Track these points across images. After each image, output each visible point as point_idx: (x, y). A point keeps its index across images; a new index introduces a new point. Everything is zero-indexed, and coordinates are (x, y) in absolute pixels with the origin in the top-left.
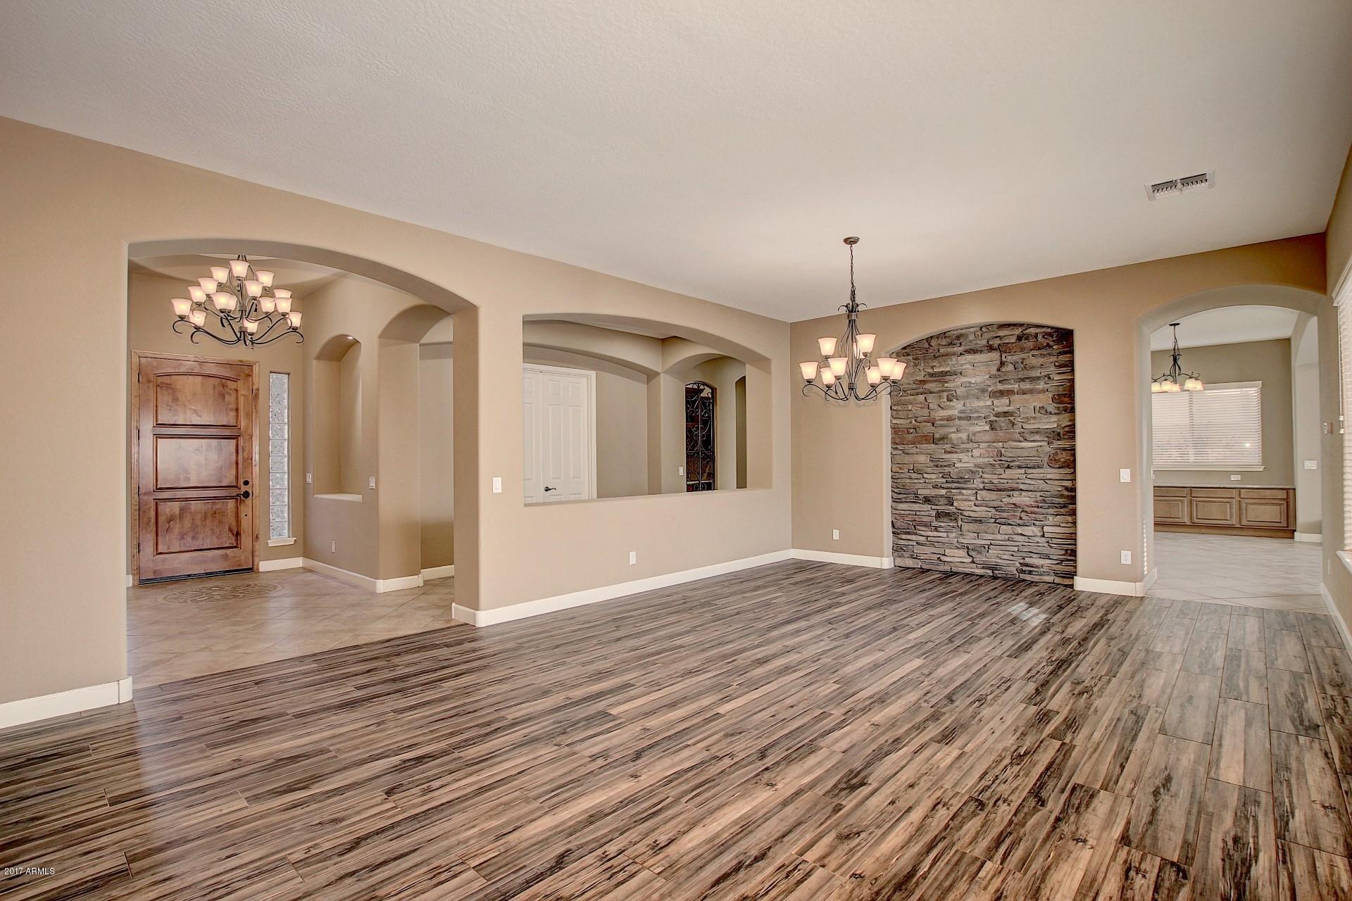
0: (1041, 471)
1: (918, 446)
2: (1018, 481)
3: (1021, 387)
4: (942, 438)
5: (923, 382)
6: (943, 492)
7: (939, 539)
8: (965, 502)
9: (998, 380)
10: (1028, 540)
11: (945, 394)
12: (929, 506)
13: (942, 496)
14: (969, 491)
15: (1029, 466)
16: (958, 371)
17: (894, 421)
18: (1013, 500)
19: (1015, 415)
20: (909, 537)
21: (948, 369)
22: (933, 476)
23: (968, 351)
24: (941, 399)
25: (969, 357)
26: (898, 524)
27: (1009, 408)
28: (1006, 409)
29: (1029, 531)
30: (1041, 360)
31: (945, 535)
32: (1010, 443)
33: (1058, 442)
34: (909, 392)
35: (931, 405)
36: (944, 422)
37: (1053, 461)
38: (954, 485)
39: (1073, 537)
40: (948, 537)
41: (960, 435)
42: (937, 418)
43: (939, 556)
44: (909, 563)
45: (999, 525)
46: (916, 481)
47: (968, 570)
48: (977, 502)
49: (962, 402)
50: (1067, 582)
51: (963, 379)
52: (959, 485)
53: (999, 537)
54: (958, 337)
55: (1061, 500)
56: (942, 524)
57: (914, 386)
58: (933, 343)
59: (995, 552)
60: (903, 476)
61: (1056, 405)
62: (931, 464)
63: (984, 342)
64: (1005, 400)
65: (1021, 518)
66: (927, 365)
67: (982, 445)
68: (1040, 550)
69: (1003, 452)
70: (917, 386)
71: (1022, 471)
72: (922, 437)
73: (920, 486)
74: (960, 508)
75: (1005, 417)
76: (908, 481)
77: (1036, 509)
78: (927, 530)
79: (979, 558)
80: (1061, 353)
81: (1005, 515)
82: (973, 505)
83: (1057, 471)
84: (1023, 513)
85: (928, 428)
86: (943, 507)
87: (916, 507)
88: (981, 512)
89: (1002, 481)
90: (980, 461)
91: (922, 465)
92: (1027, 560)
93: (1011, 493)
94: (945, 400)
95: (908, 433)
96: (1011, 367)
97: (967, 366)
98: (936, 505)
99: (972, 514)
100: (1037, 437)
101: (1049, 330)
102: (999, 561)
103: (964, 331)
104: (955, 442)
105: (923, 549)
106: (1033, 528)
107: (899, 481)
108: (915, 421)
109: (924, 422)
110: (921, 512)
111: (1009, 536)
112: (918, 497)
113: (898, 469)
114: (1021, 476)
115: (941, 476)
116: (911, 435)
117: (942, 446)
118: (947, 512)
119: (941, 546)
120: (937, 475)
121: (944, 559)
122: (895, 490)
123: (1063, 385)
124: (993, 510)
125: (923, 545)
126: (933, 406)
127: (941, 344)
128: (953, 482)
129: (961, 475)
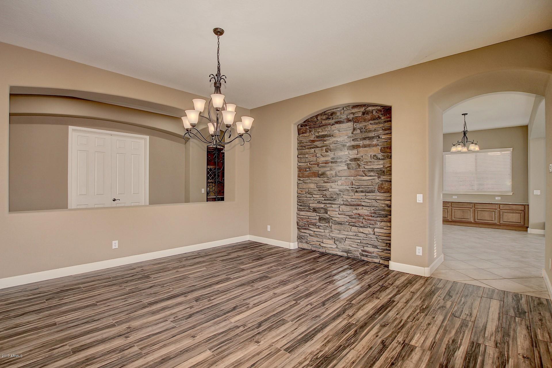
0: (374, 194)
1: (311, 179)
2: (361, 200)
3: (364, 143)
4: (323, 174)
5: (313, 141)
6: (322, 206)
7: (320, 233)
8: (334, 213)
9: (352, 139)
10: (365, 236)
11: (324, 148)
12: (316, 214)
13: (322, 208)
14: (336, 206)
15: (367, 191)
16: (331, 134)
17: (299, 164)
18: (359, 212)
19: (361, 160)
20: (305, 231)
21: (326, 133)
22: (318, 196)
23: (337, 123)
24: (322, 151)
25: (337, 126)
26: (300, 223)
27: (357, 156)
28: (355, 156)
29: (366, 231)
30: (375, 126)
31: (323, 231)
32: (358, 177)
33: (384, 177)
34: (307, 147)
36: (324, 165)
37: (381, 189)
38: (328, 202)
39: (389, 235)
41: (332, 172)
42: (320, 162)
43: (320, 243)
44: (305, 246)
45: (351, 226)
46: (309, 199)
47: (334, 252)
48: (339, 212)
49: (333, 153)
50: (385, 263)
51: (334, 139)
52: (331, 202)
53: (351, 233)
54: (332, 114)
55: (383, 213)
56: (322, 224)
57: (309, 144)
58: (319, 118)
59: (348, 242)
60: (303, 196)
61: (383, 154)
62: (317, 189)
63: (345, 117)
64: (355, 151)
65: (362, 223)
66: (316, 131)
67: (343, 178)
68: (372, 242)
69: (354, 183)
70: (311, 143)
71: (364, 194)
72: (312, 173)
73: (311, 202)
74: (331, 215)
75: (355, 161)
76: (305, 199)
77: (370, 218)
78: (314, 227)
79: (341, 246)
80: (385, 122)
82: (337, 214)
83: (382, 194)
84: (364, 220)
85: (315, 168)
86: (322, 215)
87: (309, 214)
88: (341, 218)
89: (353, 200)
90: (342, 187)
91: (313, 190)
92: (366, 248)
93: (357, 207)
94: (325, 151)
95: (306, 171)
96: (358, 131)
97: (336, 131)
98: (319, 213)
99: (337, 219)
100: (372, 174)
101: (379, 108)
102: (350, 248)
103: (334, 110)
104: (329, 176)
105: (312, 239)
106: (369, 229)
107: (301, 198)
108: (309, 164)
109: (313, 165)
110: (311, 217)
111: (356, 233)
112: (310, 208)
113: (300, 192)
114: (363, 197)
115: (321, 196)
116: (307, 172)
117: (322, 178)
118: (324, 217)
119: (320, 237)
120: (320, 196)
121: (322, 245)
122: (299, 204)
123: (386, 141)
124: (348, 217)
125: (312, 236)
126: (318, 155)
127: (323, 118)
128: (328, 200)
129: (332, 196)
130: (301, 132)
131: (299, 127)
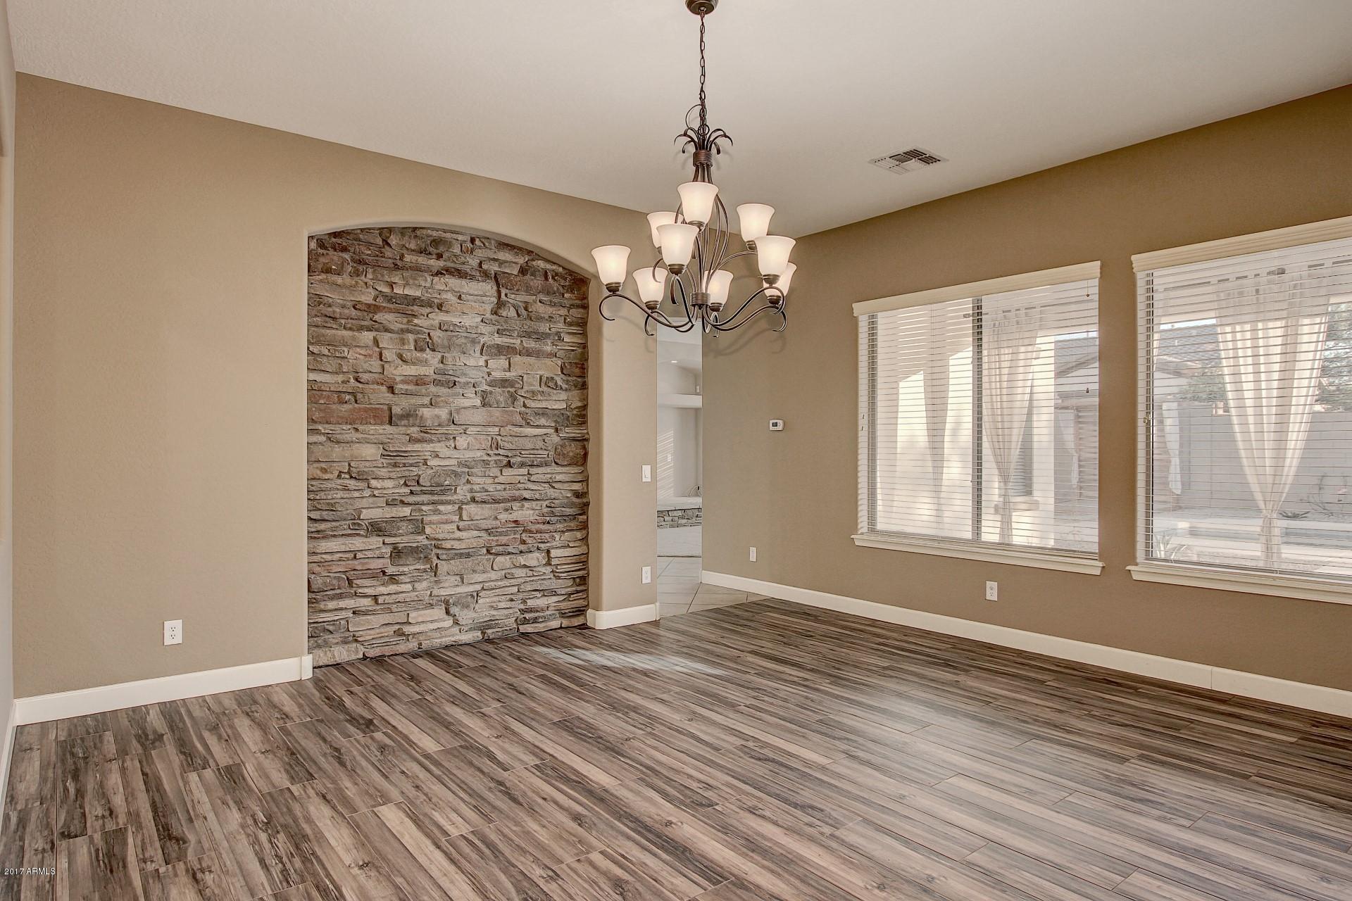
0: (548, 470)
1: (361, 428)
2: (519, 485)
3: (525, 344)
4: (407, 415)
5: (372, 309)
6: (406, 511)
7: (401, 597)
8: (443, 526)
9: (496, 328)
10: (530, 573)
11: (411, 337)
12: (381, 539)
13: (403, 519)
14: (450, 507)
15: (535, 463)
16: (436, 301)
17: (313, 376)
18: (515, 515)
19: (517, 385)
20: (342, 604)
21: (417, 294)
22: (389, 484)
23: (449, 271)
24: (404, 344)
25: (452, 281)
26: (319, 582)
27: (508, 374)
28: (505, 375)
29: (535, 559)
30: (550, 310)
31: (409, 587)
32: (509, 427)
33: (567, 430)
34: (343, 321)
35: (385, 353)
36: (411, 387)
37: (561, 457)
38: (425, 498)
39: (584, 559)
40: (414, 589)
41: (436, 411)
42: (398, 379)
43: (397, 627)
44: (342, 654)
45: (492, 557)
47: (446, 641)
48: (461, 524)
49: (440, 356)
50: (577, 621)
51: (442, 317)
52: (436, 498)
53: (493, 575)
54: (436, 242)
55: (568, 511)
57: (354, 313)
58: (393, 240)
59: (488, 600)
60: (329, 485)
61: (565, 378)
62: (384, 461)
63: (474, 262)
64: (503, 362)
65: (523, 542)
66: (379, 276)
67: (471, 430)
68: (546, 585)
69: (500, 442)
70: (360, 313)
71: (524, 471)
72: (366, 410)
74: (437, 536)
75: (504, 387)
76: (340, 494)
77: (542, 527)
78: (375, 583)
79: (466, 616)
80: (573, 306)
81: (504, 539)
82: (455, 530)
83: (564, 469)
84: (524, 535)
85: (382, 396)
86: (405, 539)
87: (358, 543)
88: (470, 539)
89: (499, 487)
90: (469, 455)
91: (367, 464)
92: (530, 603)
93: (509, 504)
94: (413, 348)
95: (339, 401)
96: (512, 313)
97: (449, 296)
98: (395, 536)
99: (456, 545)
100: (543, 421)
101: (561, 269)
103: (448, 235)
104: (429, 423)
105: (368, 622)
106: (536, 554)
107: (322, 495)
108: (357, 380)
109: (373, 383)
110: (364, 552)
111: (504, 572)
112: (359, 524)
113: (319, 472)
114: (522, 479)
115: (402, 483)
116: (345, 406)
117: (404, 428)
118: (415, 545)
119: (402, 607)
120: (396, 482)
121: (407, 629)
122: (315, 515)
123: (573, 350)
124: (483, 534)
125: (366, 613)
126: (388, 355)
127: (407, 246)
128: (423, 493)
129: (436, 480)
130: (320, 267)
131: (313, 245)
